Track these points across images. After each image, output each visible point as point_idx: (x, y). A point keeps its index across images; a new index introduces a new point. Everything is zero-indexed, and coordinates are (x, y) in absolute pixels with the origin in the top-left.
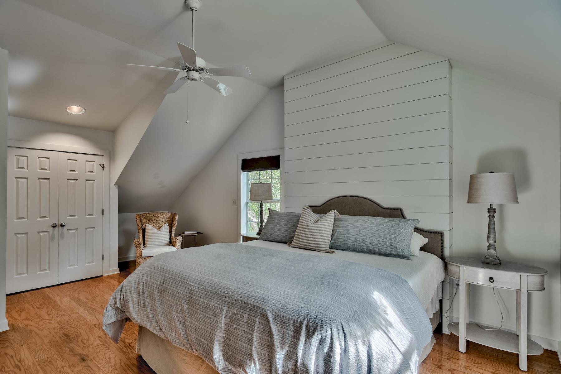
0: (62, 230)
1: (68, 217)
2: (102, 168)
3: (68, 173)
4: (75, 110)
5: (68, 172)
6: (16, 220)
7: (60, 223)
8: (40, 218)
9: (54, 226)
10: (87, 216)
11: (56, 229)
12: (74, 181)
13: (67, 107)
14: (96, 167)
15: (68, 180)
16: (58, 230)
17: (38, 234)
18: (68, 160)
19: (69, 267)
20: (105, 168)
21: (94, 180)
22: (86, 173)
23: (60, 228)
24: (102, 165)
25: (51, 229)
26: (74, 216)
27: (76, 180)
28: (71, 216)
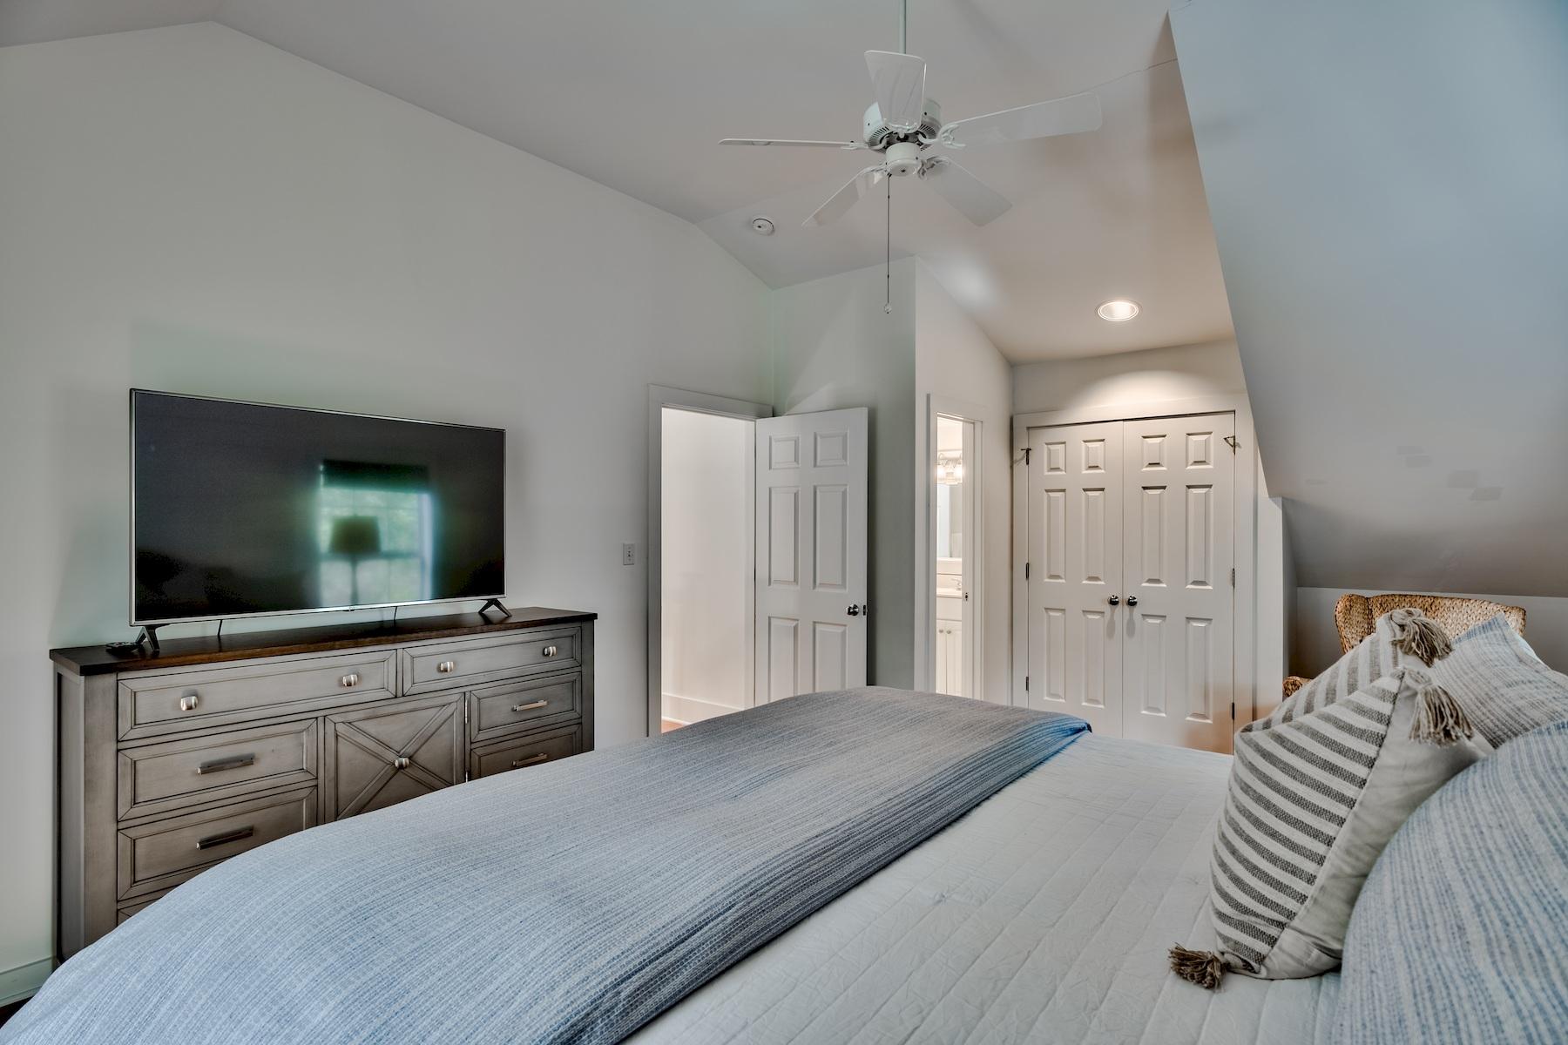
0: (1131, 615)
1: (1144, 584)
2: (1232, 449)
3: (1144, 472)
4: (1121, 310)
5: (1144, 469)
6: (1047, 580)
7: (1127, 597)
8: (1087, 580)
9: (1113, 603)
10: (1189, 586)
11: (1119, 608)
12: (1158, 491)
13: (1096, 310)
14: (1217, 448)
15: (1145, 488)
16: (1122, 611)
17: (1084, 615)
18: (1144, 437)
19: (1145, 710)
20: (1239, 446)
21: (1210, 486)
22: (1188, 468)
23: (1127, 608)
24: (1231, 440)
25: (1107, 608)
26: (1158, 581)
27: (1164, 488)
28: (1150, 581)
